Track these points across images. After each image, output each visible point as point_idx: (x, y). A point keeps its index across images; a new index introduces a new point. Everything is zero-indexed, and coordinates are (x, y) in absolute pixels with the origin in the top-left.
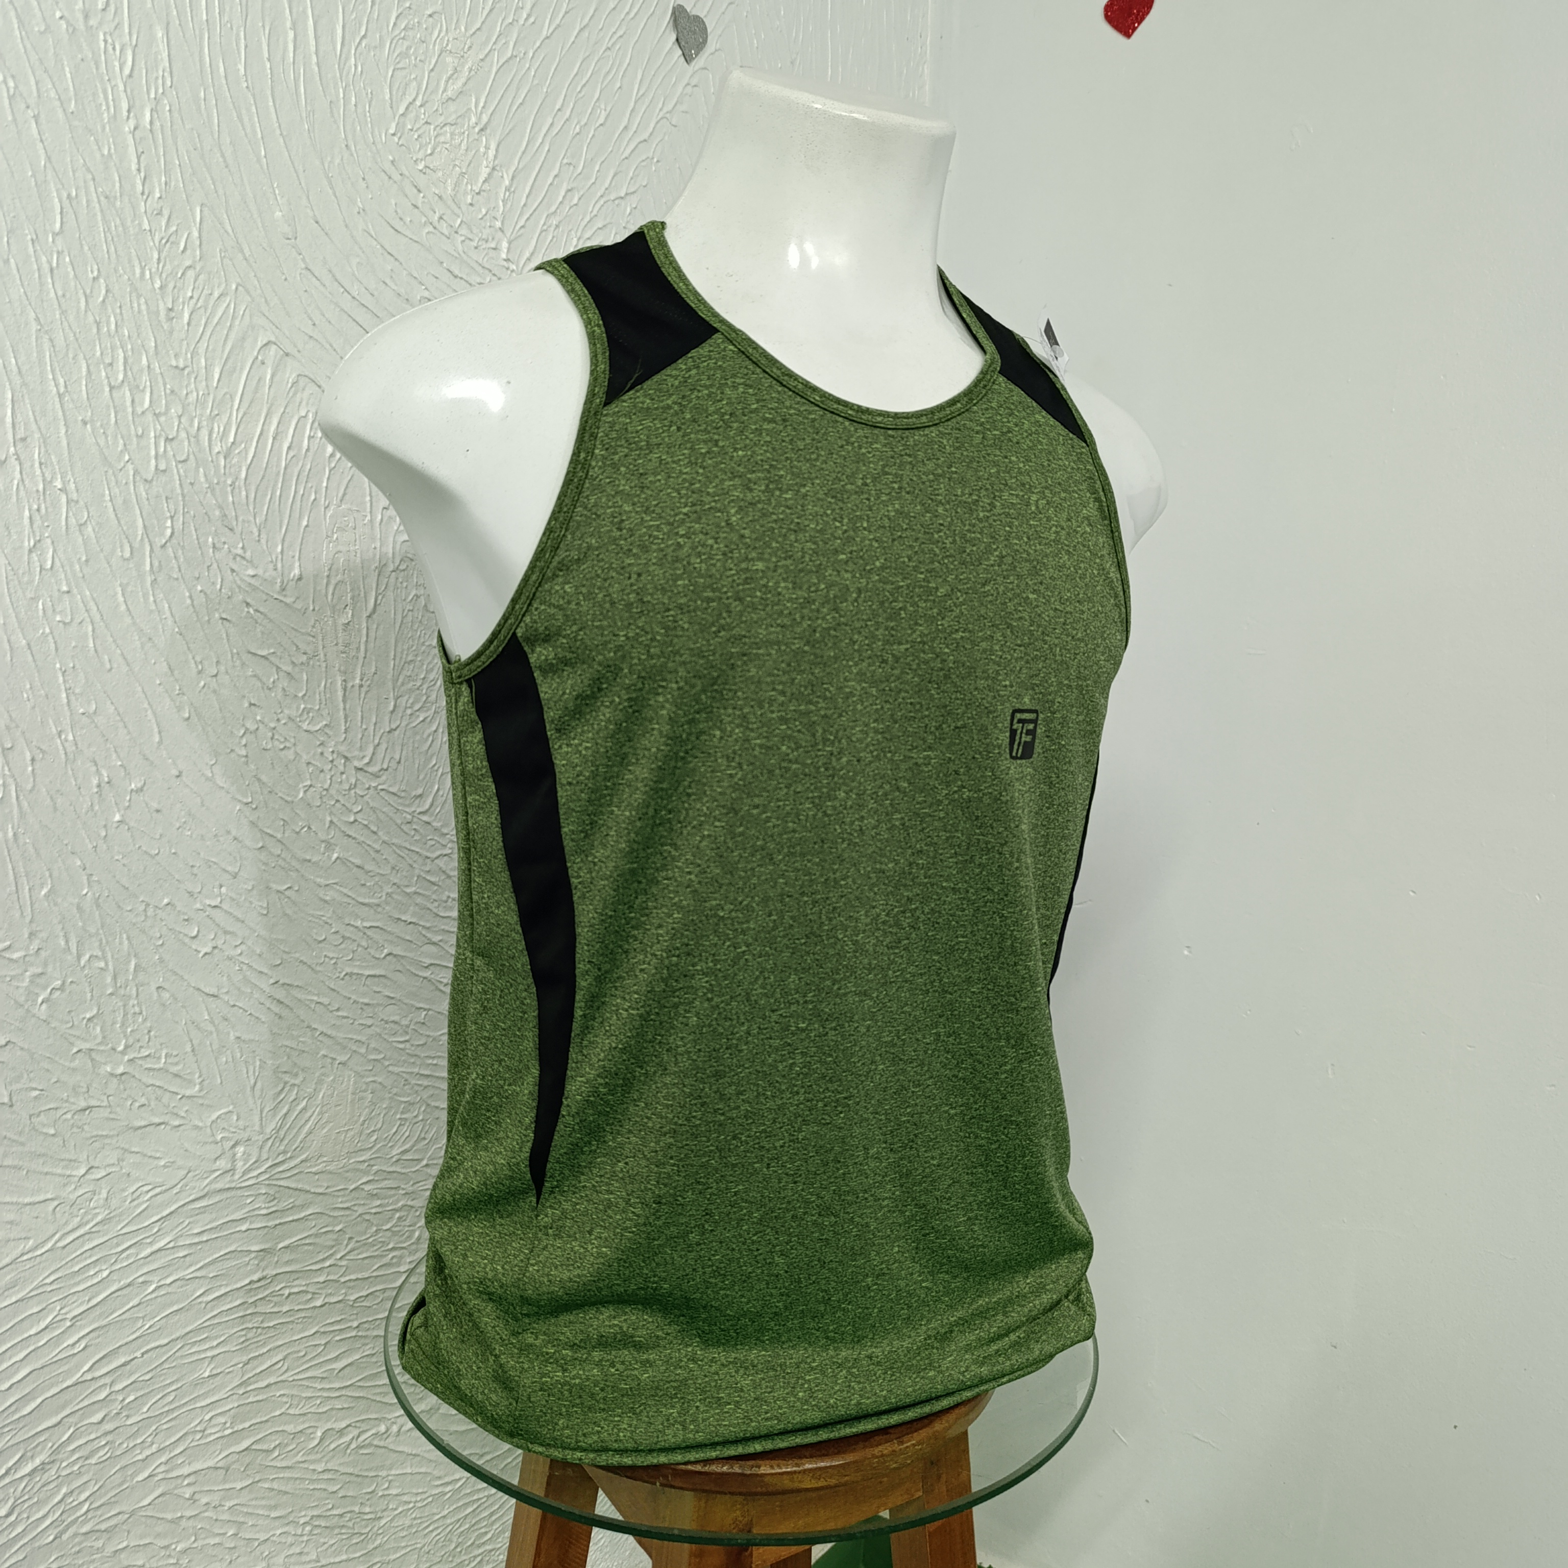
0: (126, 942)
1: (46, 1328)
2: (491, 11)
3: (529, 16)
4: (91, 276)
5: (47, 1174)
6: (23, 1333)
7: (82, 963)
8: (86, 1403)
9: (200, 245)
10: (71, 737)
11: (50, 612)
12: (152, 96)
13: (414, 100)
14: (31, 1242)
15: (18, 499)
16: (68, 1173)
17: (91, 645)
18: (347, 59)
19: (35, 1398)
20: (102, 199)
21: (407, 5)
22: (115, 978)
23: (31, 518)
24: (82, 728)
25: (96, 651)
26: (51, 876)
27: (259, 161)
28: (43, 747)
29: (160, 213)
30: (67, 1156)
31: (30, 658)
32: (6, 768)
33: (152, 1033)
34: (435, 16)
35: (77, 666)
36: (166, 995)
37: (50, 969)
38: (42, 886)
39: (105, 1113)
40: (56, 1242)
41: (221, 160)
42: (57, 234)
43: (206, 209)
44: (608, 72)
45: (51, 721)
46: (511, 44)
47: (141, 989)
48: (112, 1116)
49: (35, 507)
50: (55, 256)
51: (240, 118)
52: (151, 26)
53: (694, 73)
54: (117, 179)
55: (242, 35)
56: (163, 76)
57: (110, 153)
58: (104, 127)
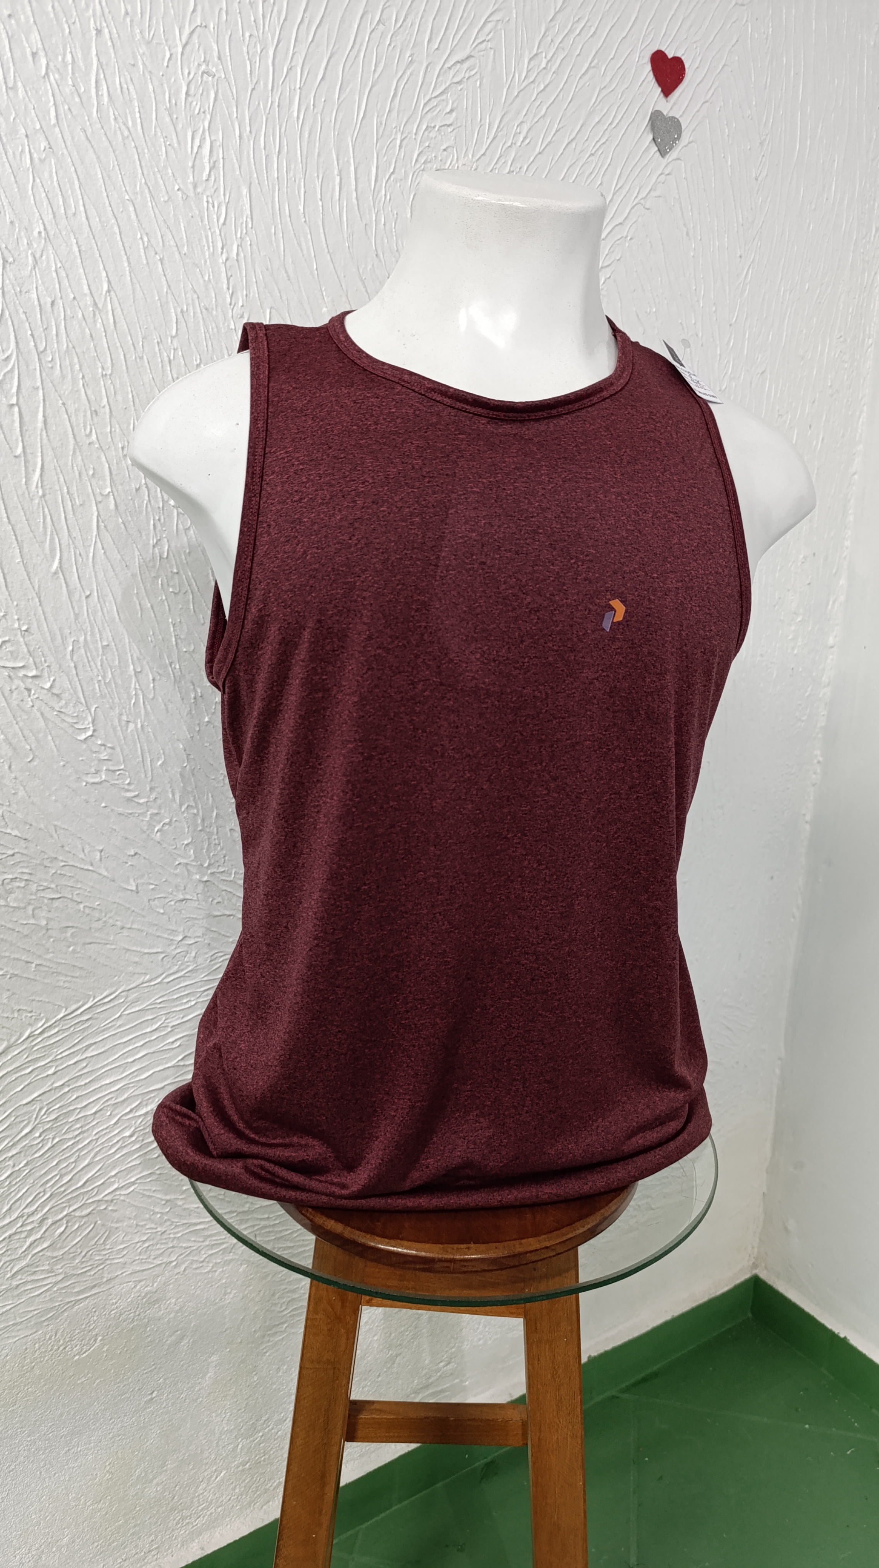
0: (211, 799)
1: (156, 1030)
2: (494, 138)
3: (525, 138)
4: (195, 363)
5: (158, 936)
6: (143, 1030)
7: (183, 809)
10: (177, 667)
11: (165, 585)
12: (239, 235)
14: (148, 977)
16: (172, 938)
17: (192, 608)
18: (379, 191)
19: (149, 1070)
20: (204, 310)
21: (427, 144)
22: (203, 820)
23: (154, 525)
24: (185, 661)
25: (194, 611)
26: (164, 753)
27: (312, 273)
28: (160, 672)
30: (171, 927)
31: (153, 615)
32: (137, 684)
33: (226, 858)
34: (449, 150)
35: (183, 621)
37: (163, 811)
39: (196, 904)
40: (163, 979)
41: (285, 275)
42: (174, 337)
43: (273, 311)
45: (165, 655)
46: (510, 162)
47: (220, 829)
49: (157, 518)
50: (172, 352)
51: (299, 244)
52: (239, 187)
53: (668, 164)
54: (214, 296)
55: (302, 184)
56: (246, 221)
57: (209, 278)
58: (206, 261)
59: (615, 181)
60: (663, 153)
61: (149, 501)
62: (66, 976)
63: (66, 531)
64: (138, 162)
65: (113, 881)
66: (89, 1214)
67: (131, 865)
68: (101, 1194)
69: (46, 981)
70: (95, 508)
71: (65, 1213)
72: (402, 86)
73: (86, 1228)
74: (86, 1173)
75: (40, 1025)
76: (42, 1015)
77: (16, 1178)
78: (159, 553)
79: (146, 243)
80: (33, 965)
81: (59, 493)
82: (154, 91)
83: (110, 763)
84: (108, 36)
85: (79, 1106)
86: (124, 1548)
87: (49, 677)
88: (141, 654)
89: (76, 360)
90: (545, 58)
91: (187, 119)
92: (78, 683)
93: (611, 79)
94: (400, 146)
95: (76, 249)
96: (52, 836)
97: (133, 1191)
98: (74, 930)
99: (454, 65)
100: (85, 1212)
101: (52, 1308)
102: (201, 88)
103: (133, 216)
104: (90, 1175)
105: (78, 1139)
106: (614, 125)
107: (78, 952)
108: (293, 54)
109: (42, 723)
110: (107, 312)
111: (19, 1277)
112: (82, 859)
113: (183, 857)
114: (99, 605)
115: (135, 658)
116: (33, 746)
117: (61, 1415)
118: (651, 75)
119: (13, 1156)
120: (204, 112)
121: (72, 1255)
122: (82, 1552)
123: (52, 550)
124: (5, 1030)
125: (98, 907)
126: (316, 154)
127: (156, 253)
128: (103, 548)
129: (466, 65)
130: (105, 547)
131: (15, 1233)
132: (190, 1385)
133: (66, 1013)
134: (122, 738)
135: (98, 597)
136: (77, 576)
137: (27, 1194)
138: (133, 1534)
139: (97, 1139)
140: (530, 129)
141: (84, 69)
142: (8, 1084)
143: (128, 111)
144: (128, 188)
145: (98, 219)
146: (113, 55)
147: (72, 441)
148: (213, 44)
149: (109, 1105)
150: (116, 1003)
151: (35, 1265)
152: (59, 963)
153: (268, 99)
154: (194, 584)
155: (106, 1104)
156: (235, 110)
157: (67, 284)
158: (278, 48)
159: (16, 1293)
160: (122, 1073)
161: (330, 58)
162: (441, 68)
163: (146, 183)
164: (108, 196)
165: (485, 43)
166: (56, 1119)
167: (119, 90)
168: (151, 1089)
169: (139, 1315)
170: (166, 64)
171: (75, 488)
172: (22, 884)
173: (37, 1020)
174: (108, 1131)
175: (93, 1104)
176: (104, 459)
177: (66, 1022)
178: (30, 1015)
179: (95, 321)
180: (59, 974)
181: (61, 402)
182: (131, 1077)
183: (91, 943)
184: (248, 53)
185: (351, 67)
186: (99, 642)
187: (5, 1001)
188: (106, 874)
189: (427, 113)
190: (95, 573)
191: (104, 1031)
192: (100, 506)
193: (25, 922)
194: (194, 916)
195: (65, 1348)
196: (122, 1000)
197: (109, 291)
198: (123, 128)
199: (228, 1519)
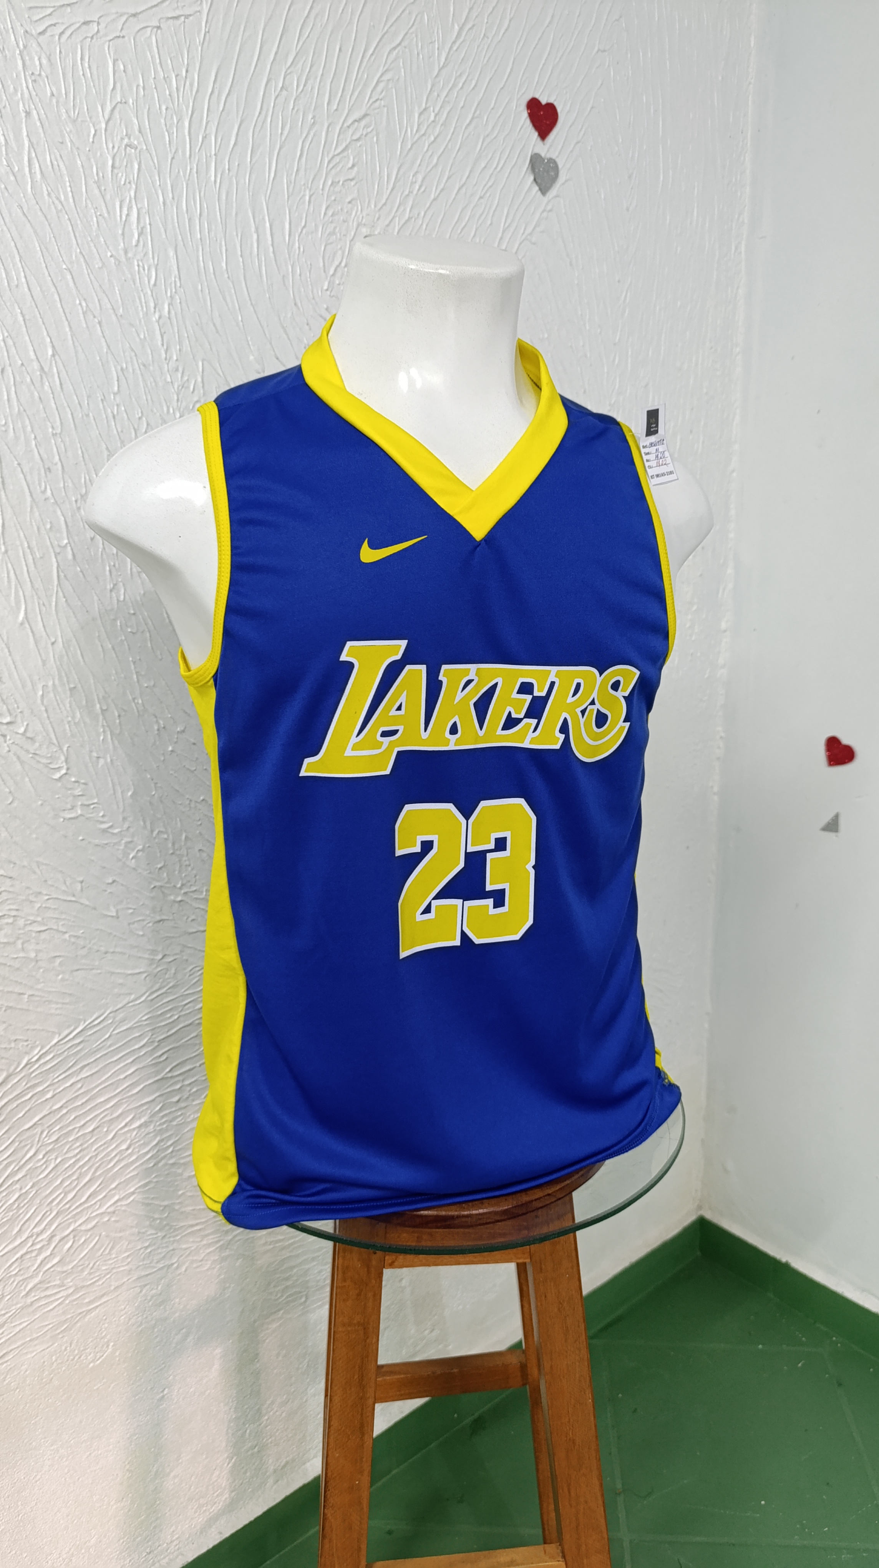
0: (179, 824)
1: (144, 1046)
2: (393, 189)
3: (420, 187)
4: (137, 416)
5: (140, 958)
6: (131, 1047)
7: (154, 835)
8: (168, 1090)
9: (203, 387)
10: (140, 701)
11: (124, 626)
12: (169, 294)
13: (340, 263)
14: (133, 996)
15: (102, 561)
16: (152, 957)
17: (149, 645)
18: (293, 245)
19: (140, 1084)
20: (142, 367)
21: (333, 198)
22: (173, 844)
23: (110, 571)
24: (147, 696)
25: (152, 648)
26: (133, 784)
27: (238, 325)
28: (125, 708)
29: (177, 370)
30: (151, 948)
31: (114, 656)
32: (104, 722)
33: (197, 877)
34: (353, 202)
35: (142, 658)
36: (204, 855)
37: (135, 839)
38: (128, 790)
39: (172, 924)
40: (147, 997)
41: (214, 328)
42: (116, 394)
43: (205, 362)
44: (481, 215)
45: (128, 691)
46: (408, 210)
47: (189, 851)
48: (176, 925)
49: (112, 564)
50: (116, 408)
51: (224, 299)
52: (166, 250)
53: (549, 202)
54: (150, 353)
55: (223, 243)
56: (175, 281)
57: (144, 337)
58: (140, 321)
59: (503, 221)
60: (544, 191)
61: (104, 548)
62: (57, 1003)
63: (29, 583)
64: (72, 234)
65: (95, 909)
66: (94, 1227)
67: (110, 893)
68: (104, 1205)
69: (39, 1010)
70: (54, 560)
71: (71, 1228)
72: (307, 147)
73: (91, 1242)
74: (89, 1188)
75: (36, 1052)
76: (38, 1043)
77: (24, 1200)
78: (117, 596)
79: (85, 309)
80: (26, 996)
81: (20, 548)
82: (82, 166)
83: (84, 798)
84: (36, 117)
85: (78, 1125)
86: (148, 1542)
87: (22, 722)
88: (106, 692)
89: (27, 422)
90: (434, 111)
91: (114, 190)
92: (49, 727)
93: (493, 127)
94: (309, 202)
95: (20, 318)
96: (35, 873)
97: (133, 1200)
98: (61, 959)
99: (353, 123)
100: (90, 1226)
101: (67, 1320)
102: (125, 160)
103: (71, 284)
104: (92, 1190)
105: (78, 1157)
106: (499, 169)
107: (67, 980)
108: (207, 123)
109: (19, 767)
110: (53, 376)
111: (33, 1294)
112: (64, 891)
113: (158, 881)
114: (64, 651)
115: (101, 697)
116: (12, 789)
117: (81, 1422)
118: (528, 121)
119: (19, 1180)
120: (130, 183)
121: (81, 1268)
122: (109, 1550)
123: (18, 602)
124: (3, 1061)
125: (83, 935)
126: (234, 214)
127: (95, 317)
128: (65, 597)
129: (363, 123)
130: (66, 595)
131: (27, 1253)
132: (198, 1379)
133: (61, 1038)
134: (94, 773)
135: (63, 643)
136: (42, 625)
137: (36, 1213)
138: (155, 1527)
139: (97, 1155)
140: (424, 179)
141: (16, 150)
142: (10, 1112)
143: (59, 186)
144: (64, 258)
145: (39, 289)
146: (42, 135)
147: (29, 499)
148: (133, 119)
149: (104, 1122)
150: (105, 1024)
151: (47, 1281)
152: (50, 992)
153: (186, 166)
154: (150, 623)
155: (103, 1121)
156: (157, 178)
157: (15, 352)
158: (193, 119)
159: (31, 1309)
160: (115, 1090)
161: (240, 125)
162: (341, 128)
163: (81, 252)
164: (46, 267)
165: (378, 102)
166: (57, 1140)
167: (50, 167)
168: (143, 1102)
169: (146, 1318)
170: (91, 140)
171: (34, 543)
172: (11, 920)
173: (33, 1048)
174: (106, 1146)
175: (90, 1122)
176: (59, 513)
177: (60, 1047)
178: (26, 1044)
179: (42, 384)
180: (50, 1002)
181: (16, 462)
182: (123, 1093)
183: (78, 970)
184: (166, 125)
185: (260, 131)
186: (67, 686)
187: (2, 1033)
188: (87, 903)
189: (331, 169)
190: (59, 620)
191: (95, 1052)
192: (59, 558)
193: (15, 956)
194: (172, 935)
195: (80, 1357)
196: (110, 1021)
197: (53, 355)
198: (56, 202)
199: (241, 1502)
